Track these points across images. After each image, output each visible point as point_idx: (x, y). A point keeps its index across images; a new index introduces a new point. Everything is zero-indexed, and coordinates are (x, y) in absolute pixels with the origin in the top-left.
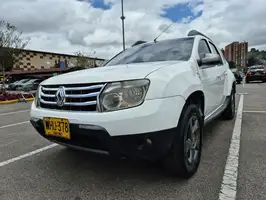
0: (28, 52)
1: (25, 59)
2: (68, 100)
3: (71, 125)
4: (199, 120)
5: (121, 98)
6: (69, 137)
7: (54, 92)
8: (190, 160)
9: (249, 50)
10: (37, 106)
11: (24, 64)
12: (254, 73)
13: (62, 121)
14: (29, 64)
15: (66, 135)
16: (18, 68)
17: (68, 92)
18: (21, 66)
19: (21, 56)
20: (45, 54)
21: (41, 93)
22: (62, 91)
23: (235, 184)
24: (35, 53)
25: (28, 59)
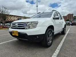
0: (10, 15)
1: (9, 17)
2: (18, 26)
3: (18, 32)
4: (52, 33)
5: (31, 26)
6: (18, 36)
7: (15, 25)
8: (49, 43)
9: (74, 16)
10: (11, 28)
11: (9, 19)
12: (74, 23)
13: (17, 32)
14: (10, 19)
15: (17, 35)
16: (7, 20)
17: (18, 25)
18: (8, 19)
19: (8, 16)
20: (15, 16)
21: (12, 25)
22: (17, 24)
23: (60, 49)
24: (12, 16)
25: (10, 17)
